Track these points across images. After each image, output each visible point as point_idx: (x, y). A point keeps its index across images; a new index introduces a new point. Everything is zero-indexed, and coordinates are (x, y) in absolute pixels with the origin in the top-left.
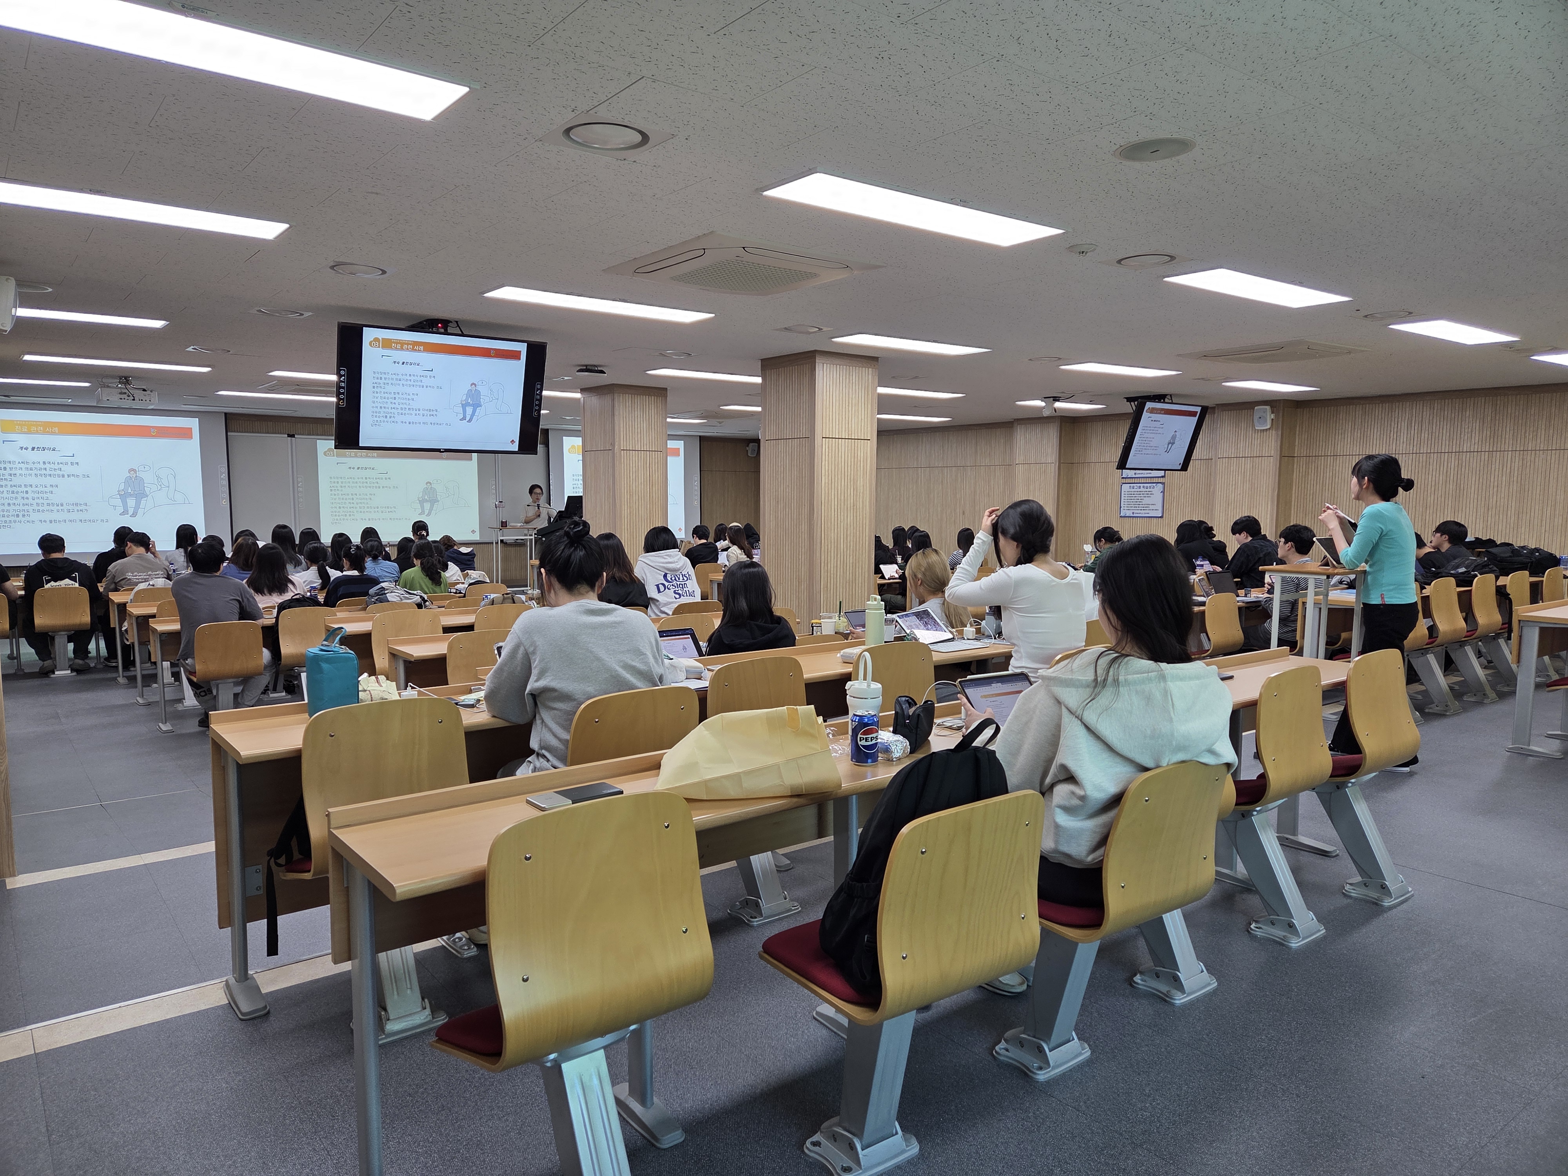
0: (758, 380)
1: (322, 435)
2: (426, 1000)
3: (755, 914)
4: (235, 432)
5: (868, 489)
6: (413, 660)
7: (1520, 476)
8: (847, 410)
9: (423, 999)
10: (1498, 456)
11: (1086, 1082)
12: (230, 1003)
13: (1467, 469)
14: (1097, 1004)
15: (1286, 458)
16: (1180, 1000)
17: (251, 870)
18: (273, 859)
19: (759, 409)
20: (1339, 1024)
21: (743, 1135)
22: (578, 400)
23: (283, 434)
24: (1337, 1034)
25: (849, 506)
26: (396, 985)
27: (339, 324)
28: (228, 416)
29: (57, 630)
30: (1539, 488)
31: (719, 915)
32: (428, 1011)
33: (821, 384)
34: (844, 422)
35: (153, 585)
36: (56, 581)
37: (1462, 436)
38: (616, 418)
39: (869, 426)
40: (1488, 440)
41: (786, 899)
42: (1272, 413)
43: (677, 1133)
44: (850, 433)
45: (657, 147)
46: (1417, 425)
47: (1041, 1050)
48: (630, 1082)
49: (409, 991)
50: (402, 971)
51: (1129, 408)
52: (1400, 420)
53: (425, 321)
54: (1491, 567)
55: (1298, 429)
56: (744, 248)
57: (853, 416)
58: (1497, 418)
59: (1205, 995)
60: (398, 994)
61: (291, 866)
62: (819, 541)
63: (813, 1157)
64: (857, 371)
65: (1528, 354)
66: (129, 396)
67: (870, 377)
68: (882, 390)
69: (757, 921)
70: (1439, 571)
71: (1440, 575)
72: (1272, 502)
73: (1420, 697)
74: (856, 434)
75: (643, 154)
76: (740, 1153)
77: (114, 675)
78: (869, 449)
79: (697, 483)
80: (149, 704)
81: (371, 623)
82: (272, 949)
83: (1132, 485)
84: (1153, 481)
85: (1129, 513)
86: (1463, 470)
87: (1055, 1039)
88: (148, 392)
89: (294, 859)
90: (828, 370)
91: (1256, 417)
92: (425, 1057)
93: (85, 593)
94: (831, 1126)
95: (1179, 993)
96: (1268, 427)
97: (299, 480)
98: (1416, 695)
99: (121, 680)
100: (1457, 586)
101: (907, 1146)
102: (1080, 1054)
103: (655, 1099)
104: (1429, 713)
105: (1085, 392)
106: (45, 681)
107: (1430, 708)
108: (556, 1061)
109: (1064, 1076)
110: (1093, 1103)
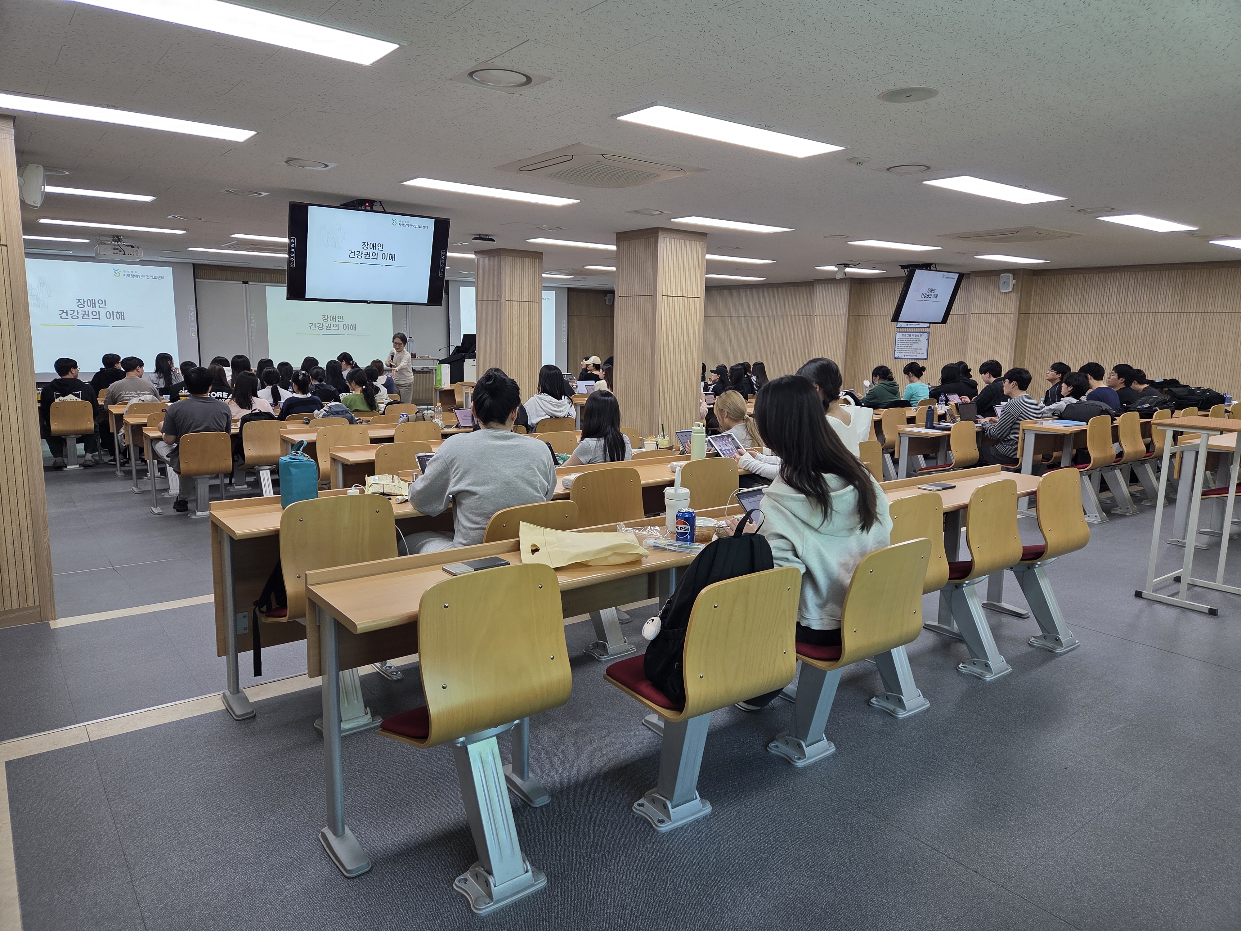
0: (614, 248)
1: (270, 282)
2: (368, 708)
3: (603, 653)
4: (201, 278)
5: (697, 336)
6: (349, 464)
7: (1200, 333)
8: (682, 275)
9: (366, 707)
10: (1185, 317)
11: (831, 768)
12: (227, 709)
13: (1161, 326)
14: (844, 717)
15: (1023, 315)
16: (902, 715)
17: (240, 615)
18: (257, 608)
19: (614, 269)
20: (1012, 733)
21: (591, 799)
22: (473, 260)
23: (239, 281)
24: (1010, 739)
25: (682, 349)
26: (347, 698)
27: (290, 203)
28: (195, 266)
29: (69, 434)
30: (1214, 341)
31: (577, 653)
32: (369, 716)
33: (662, 254)
34: (679, 284)
35: (143, 401)
36: (63, 397)
37: (1159, 300)
38: (503, 276)
39: (699, 287)
40: (1178, 304)
41: (625, 643)
42: (1014, 279)
43: (545, 797)
44: (684, 292)
45: (537, 86)
46: (1124, 290)
47: (800, 746)
48: (512, 764)
49: (355, 702)
50: (351, 688)
51: (903, 273)
52: (1111, 286)
53: (355, 201)
54: (1168, 403)
55: (1033, 290)
56: (602, 155)
57: (687, 279)
58: (1186, 287)
59: (920, 712)
60: (348, 703)
61: (270, 613)
62: (658, 376)
63: (639, 814)
64: (691, 244)
65: (1207, 239)
66: (120, 251)
67: (700, 248)
68: (709, 257)
69: (604, 658)
70: (1129, 406)
71: (1129, 409)
72: (1011, 348)
73: (1109, 502)
74: (689, 293)
75: (527, 91)
76: (589, 811)
77: (115, 469)
78: (698, 305)
79: (566, 325)
80: (142, 493)
81: (316, 434)
82: (258, 672)
83: (904, 333)
84: (920, 331)
85: (901, 356)
86: (1158, 327)
87: (810, 739)
88: (136, 248)
89: (273, 608)
90: (668, 242)
91: (1001, 282)
92: (368, 746)
93: (89, 405)
94: (650, 794)
95: (902, 710)
96: (1011, 290)
97: (252, 317)
98: (1106, 500)
99: (119, 473)
100: (1140, 418)
101: (703, 807)
102: (828, 750)
103: (530, 775)
104: (1115, 515)
105: (868, 261)
106: (60, 473)
107: (1116, 510)
108: (464, 743)
109: (815, 764)
110: (834, 782)
